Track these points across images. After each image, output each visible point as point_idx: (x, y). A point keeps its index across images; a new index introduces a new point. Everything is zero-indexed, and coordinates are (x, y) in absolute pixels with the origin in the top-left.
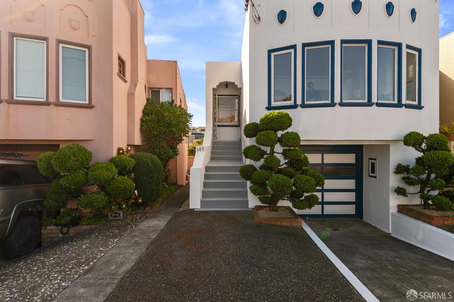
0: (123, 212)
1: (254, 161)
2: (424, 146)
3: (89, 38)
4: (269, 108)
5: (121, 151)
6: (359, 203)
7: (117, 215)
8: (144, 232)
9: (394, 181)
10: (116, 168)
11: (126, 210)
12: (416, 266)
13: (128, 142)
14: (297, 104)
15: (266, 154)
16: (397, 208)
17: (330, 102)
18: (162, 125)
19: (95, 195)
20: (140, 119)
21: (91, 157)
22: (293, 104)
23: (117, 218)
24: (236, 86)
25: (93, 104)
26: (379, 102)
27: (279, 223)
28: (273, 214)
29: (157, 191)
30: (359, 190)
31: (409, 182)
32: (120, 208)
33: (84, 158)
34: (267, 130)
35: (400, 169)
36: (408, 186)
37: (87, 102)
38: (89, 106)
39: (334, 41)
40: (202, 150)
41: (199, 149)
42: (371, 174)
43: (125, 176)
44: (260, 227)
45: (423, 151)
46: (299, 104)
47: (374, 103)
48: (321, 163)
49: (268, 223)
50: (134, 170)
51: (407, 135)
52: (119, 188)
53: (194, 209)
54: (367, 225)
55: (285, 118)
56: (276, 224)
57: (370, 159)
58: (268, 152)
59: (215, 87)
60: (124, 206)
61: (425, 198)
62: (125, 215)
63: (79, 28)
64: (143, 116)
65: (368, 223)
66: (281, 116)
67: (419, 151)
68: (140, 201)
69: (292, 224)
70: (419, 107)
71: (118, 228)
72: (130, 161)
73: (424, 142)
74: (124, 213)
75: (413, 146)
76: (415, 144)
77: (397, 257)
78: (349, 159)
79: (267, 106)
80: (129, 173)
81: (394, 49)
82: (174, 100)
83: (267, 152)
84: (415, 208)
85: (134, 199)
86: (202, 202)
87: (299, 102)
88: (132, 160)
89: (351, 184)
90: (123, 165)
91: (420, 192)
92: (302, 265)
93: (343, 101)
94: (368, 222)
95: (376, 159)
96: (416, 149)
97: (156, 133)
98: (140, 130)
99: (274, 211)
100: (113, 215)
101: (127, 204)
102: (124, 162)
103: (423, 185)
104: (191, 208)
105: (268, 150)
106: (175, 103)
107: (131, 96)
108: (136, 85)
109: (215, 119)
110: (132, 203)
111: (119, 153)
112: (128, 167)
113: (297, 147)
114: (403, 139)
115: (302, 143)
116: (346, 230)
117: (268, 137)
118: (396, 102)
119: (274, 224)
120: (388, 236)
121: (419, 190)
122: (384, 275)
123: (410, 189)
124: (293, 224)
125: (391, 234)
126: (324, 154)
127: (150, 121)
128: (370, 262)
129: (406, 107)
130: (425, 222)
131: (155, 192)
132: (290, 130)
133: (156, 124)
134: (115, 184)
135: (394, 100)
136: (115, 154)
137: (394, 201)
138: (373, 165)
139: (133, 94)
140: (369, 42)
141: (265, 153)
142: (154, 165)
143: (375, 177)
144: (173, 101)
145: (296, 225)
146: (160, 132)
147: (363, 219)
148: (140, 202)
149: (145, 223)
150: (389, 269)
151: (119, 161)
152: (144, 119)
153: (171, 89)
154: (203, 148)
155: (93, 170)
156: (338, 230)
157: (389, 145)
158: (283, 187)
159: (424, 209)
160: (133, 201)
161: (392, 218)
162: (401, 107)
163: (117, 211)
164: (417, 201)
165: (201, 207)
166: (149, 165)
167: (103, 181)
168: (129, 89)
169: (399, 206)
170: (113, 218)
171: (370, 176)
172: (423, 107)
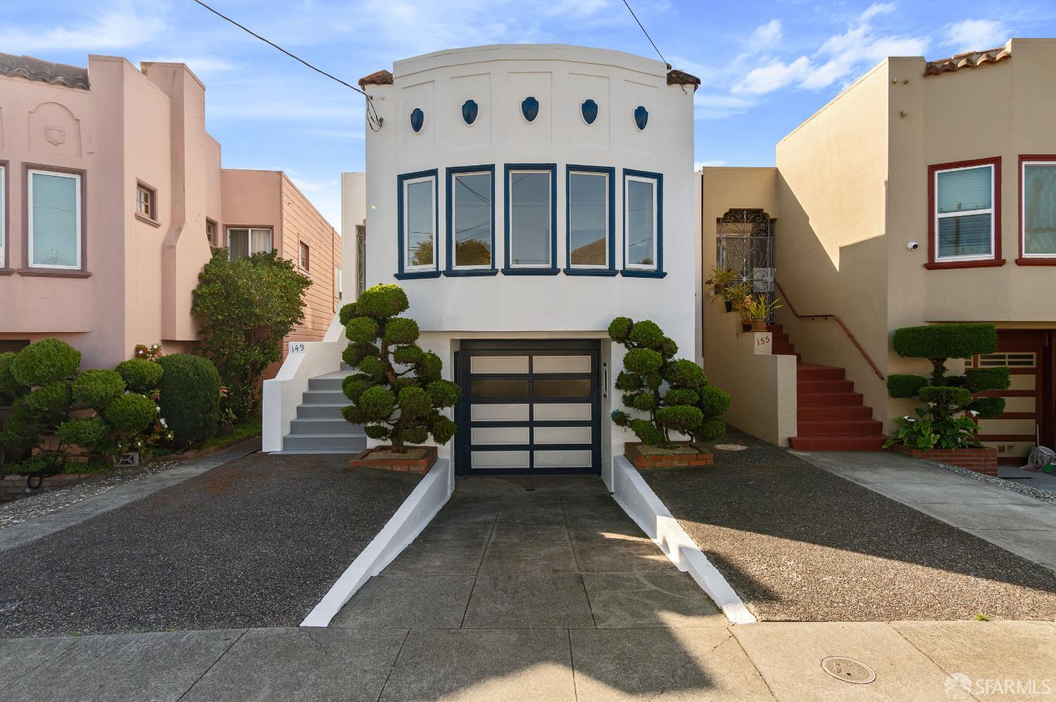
0: (140, 456)
3: (81, 156)
4: (400, 276)
5: (141, 352)
6: (596, 446)
7: (128, 460)
8: (159, 480)
9: (615, 400)
10: (123, 380)
11: (143, 451)
13: (163, 335)
16: (624, 448)
18: (233, 302)
19: (84, 422)
20: (190, 291)
21: (79, 362)
22: (435, 270)
23: (128, 465)
25: (88, 270)
26: (573, 267)
27: (389, 468)
29: (206, 422)
30: (596, 423)
32: (133, 449)
33: (65, 362)
35: (620, 381)
37: (78, 267)
38: (82, 274)
39: (494, 165)
40: (300, 349)
42: (604, 392)
43: (142, 394)
46: (442, 271)
48: (528, 372)
49: (370, 467)
50: (161, 383)
51: (612, 322)
52: (125, 412)
53: (271, 452)
56: (384, 469)
59: (361, 223)
60: (139, 444)
62: (143, 462)
63: (64, 141)
64: (200, 287)
65: (602, 482)
67: (629, 349)
68: (170, 436)
69: (409, 469)
70: (659, 274)
71: (123, 477)
72: (153, 368)
74: (142, 458)
75: (623, 342)
78: (580, 364)
79: (397, 272)
80: (148, 389)
81: (604, 178)
82: (276, 250)
85: (161, 434)
86: (286, 440)
87: (442, 266)
88: (160, 366)
89: (583, 411)
90: (139, 375)
93: (512, 267)
94: (604, 480)
95: (606, 365)
97: (220, 317)
98: (191, 313)
99: (399, 453)
100: (121, 460)
101: (145, 442)
102: (140, 370)
104: (264, 451)
106: (278, 256)
107: (168, 251)
108: (180, 229)
109: (361, 287)
110: (157, 441)
111: (137, 355)
112: (149, 378)
116: (546, 490)
118: (607, 266)
119: (381, 468)
124: (412, 469)
125: (612, 494)
126: (534, 357)
127: (211, 294)
129: (625, 276)
131: (202, 424)
133: (223, 301)
134: (119, 405)
136: (129, 355)
137: (618, 438)
138: (606, 374)
139: (173, 247)
140: (552, 167)
142: (198, 375)
143: (607, 397)
144: (274, 252)
145: (416, 469)
146: (229, 315)
147: (602, 476)
148: (170, 439)
149: (171, 470)
151: (132, 367)
152: (199, 293)
153: (272, 227)
155: (80, 381)
160: (158, 437)
161: (614, 465)
162: (614, 275)
163: (127, 452)
165: (284, 449)
166: (188, 376)
167: (98, 399)
168: (166, 237)
169: (626, 445)
170: (120, 466)
171: (604, 395)
172: (666, 274)
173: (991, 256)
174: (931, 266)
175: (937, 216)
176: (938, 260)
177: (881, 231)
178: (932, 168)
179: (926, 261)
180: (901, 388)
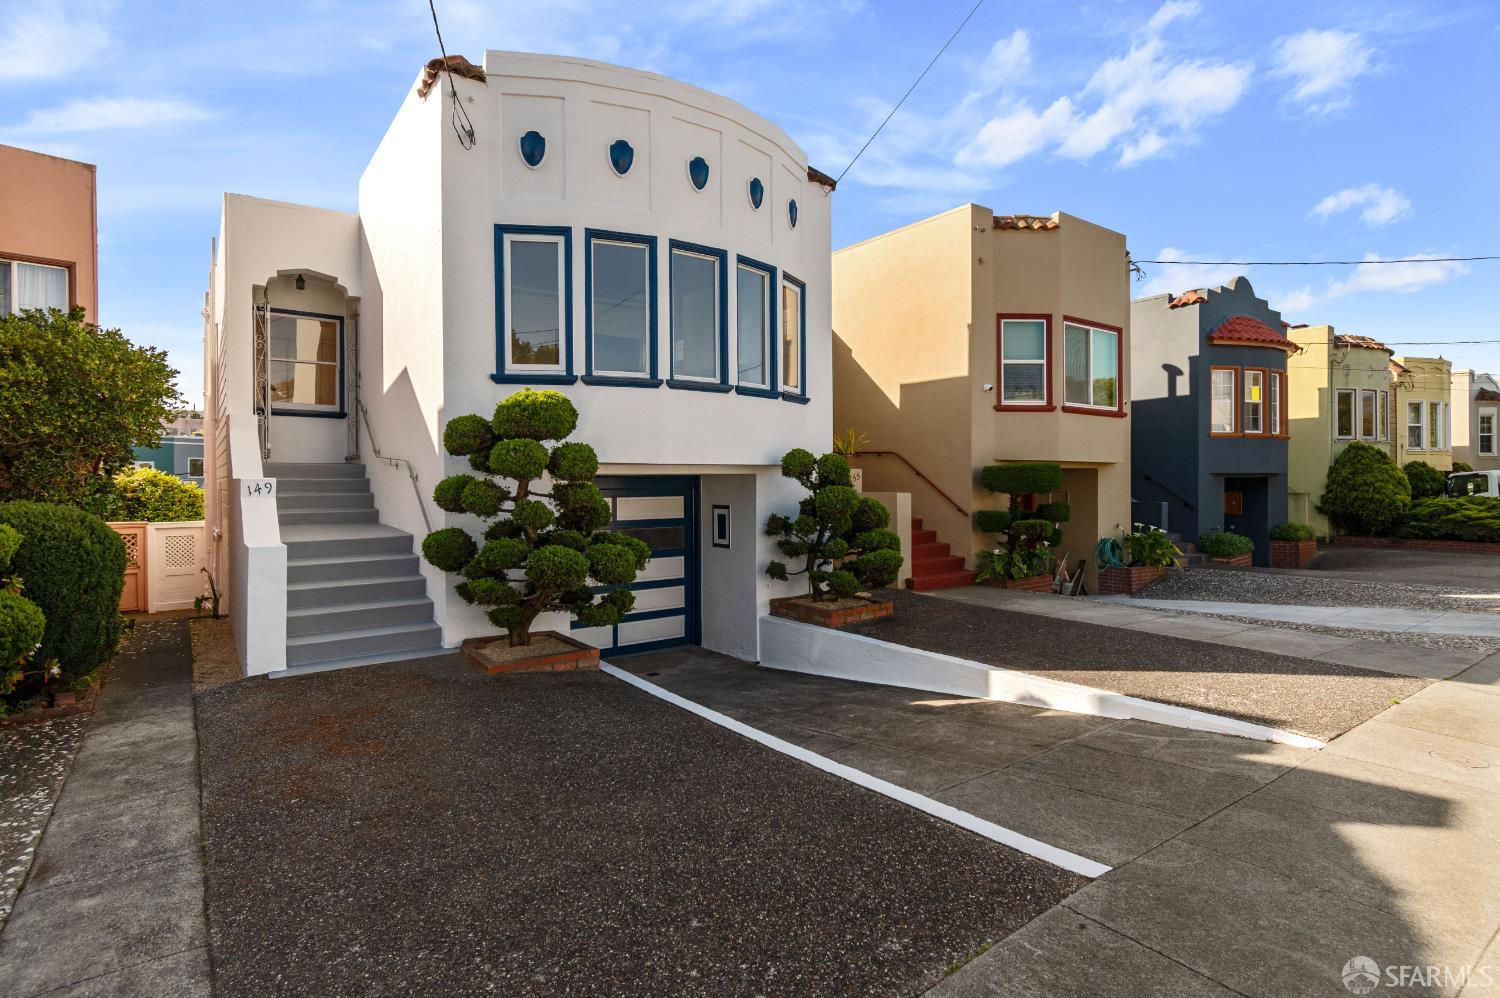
1: (479, 516)
2: (814, 476)
4: (500, 378)
6: (692, 611)
9: (763, 550)
12: (814, 699)
14: (575, 374)
15: (508, 499)
16: (770, 605)
17: (648, 377)
22: (565, 374)
24: (342, 290)
26: (743, 384)
27: (548, 668)
28: (519, 652)
30: (692, 582)
31: (790, 550)
34: (525, 437)
35: (776, 525)
36: (788, 559)
39: (655, 236)
40: (265, 491)
41: (252, 490)
42: (717, 541)
44: (504, 681)
45: (813, 487)
46: (579, 376)
47: (732, 387)
49: (521, 671)
51: (788, 455)
53: (267, 675)
54: (710, 654)
55: (564, 411)
56: (541, 670)
57: (715, 507)
58: (514, 494)
59: (264, 283)
61: (816, 579)
65: (713, 652)
66: (556, 405)
67: (807, 487)
68: (55, 670)
69: (577, 665)
70: (803, 399)
73: (814, 469)
75: (799, 478)
76: (802, 473)
77: (780, 695)
78: (671, 507)
79: (495, 372)
81: (763, 277)
82: (82, 310)
83: (510, 492)
84: (801, 602)
86: (290, 651)
87: (579, 369)
89: (676, 566)
91: (807, 569)
92: (641, 725)
93: (676, 377)
94: (714, 650)
95: (727, 507)
96: (803, 484)
97: (44, 430)
99: (522, 644)
103: (813, 555)
104: (251, 672)
105: (511, 485)
109: (261, 389)
113: (589, 479)
114: (781, 463)
115: (600, 471)
116: (673, 671)
117: (528, 454)
118: (767, 387)
119: (536, 670)
120: (755, 666)
121: (804, 566)
122: (771, 721)
123: (793, 565)
124: (581, 665)
125: (758, 663)
126: (618, 499)
128: (742, 710)
129: (784, 399)
130: (819, 624)
132: (572, 438)
133: (46, 398)
135: (763, 382)
137: (765, 592)
138: (722, 519)
140: (722, 255)
141: (505, 496)
143: (728, 546)
144: (77, 312)
145: (587, 665)
146: (64, 426)
147: (700, 644)
150: (775, 713)
153: (69, 266)
154: (268, 486)
156: (658, 674)
157: (754, 476)
158: (568, 574)
159: (814, 601)
161: (761, 628)
162: (777, 398)
164: (803, 588)
165: (289, 666)
169: (773, 602)
171: (715, 545)
172: (809, 400)
173: (1043, 403)
174: (999, 408)
175: (1004, 362)
176: (1005, 402)
177: (964, 372)
178: (1000, 316)
179: (995, 403)
180: (985, 523)
